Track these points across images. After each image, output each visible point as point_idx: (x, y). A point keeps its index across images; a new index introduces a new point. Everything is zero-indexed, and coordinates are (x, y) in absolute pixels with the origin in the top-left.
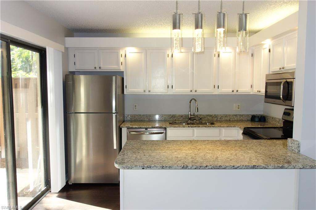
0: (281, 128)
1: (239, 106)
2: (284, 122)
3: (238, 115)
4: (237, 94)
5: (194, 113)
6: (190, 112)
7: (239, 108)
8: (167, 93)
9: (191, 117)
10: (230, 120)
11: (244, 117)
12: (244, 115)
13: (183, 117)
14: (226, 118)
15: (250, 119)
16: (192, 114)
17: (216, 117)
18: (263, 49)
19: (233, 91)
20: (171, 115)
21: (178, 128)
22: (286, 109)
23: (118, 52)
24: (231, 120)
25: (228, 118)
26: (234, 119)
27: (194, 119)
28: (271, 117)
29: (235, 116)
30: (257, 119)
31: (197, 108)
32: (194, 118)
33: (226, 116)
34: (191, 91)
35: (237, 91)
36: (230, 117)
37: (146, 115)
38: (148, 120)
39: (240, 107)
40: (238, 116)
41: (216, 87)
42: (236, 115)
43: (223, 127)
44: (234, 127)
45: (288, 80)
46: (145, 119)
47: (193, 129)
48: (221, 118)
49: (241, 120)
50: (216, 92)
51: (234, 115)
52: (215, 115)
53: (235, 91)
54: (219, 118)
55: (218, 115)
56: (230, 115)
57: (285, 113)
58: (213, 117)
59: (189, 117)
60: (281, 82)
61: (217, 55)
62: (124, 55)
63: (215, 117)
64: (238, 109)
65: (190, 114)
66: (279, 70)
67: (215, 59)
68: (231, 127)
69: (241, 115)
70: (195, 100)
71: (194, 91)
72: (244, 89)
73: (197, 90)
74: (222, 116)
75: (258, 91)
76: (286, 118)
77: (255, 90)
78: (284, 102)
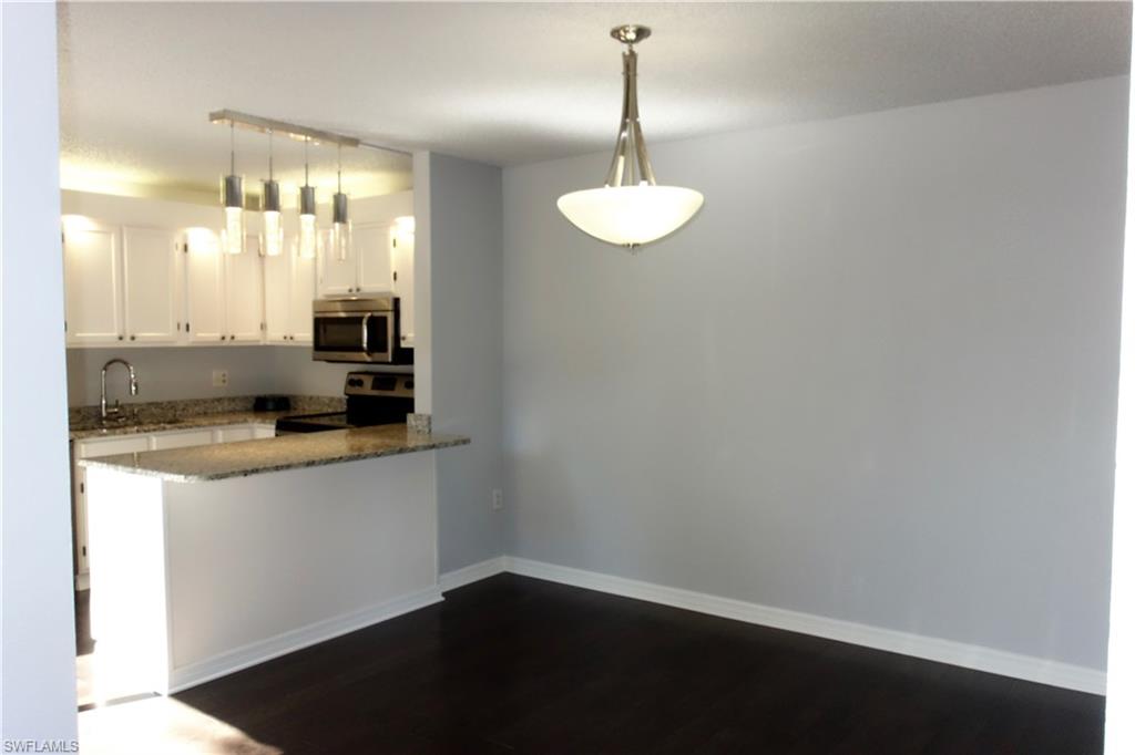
0: (341, 413)
1: (224, 376)
2: (348, 401)
3: (225, 398)
4: (233, 344)
5: (117, 401)
6: (106, 399)
7: (224, 381)
10: (205, 413)
11: (238, 402)
12: (238, 397)
13: (83, 413)
14: (197, 409)
15: (250, 406)
16: (112, 402)
19: (223, 338)
21: (108, 438)
22: (351, 373)
24: (209, 411)
25: (202, 408)
27: (119, 418)
28: (305, 397)
29: (218, 401)
30: (270, 406)
31: (136, 385)
32: (116, 413)
33: (197, 402)
34: (121, 338)
35: (233, 338)
36: (206, 405)
39: (227, 378)
40: (224, 401)
41: (183, 327)
42: (221, 399)
43: (221, 424)
44: (242, 422)
45: (376, 314)
47: (148, 437)
48: (184, 409)
49: (230, 411)
50: (184, 340)
51: (215, 399)
52: (169, 403)
53: (228, 339)
54: (181, 408)
56: (205, 401)
57: (351, 383)
59: (104, 412)
60: (361, 318)
61: (181, 247)
64: (222, 385)
65: (106, 404)
66: (347, 293)
67: (178, 253)
68: (238, 422)
69: (233, 400)
70: (125, 363)
71: (128, 339)
72: (247, 333)
73: (136, 335)
74: (187, 405)
75: (285, 338)
76: (356, 391)
77: (275, 335)
78: (369, 355)
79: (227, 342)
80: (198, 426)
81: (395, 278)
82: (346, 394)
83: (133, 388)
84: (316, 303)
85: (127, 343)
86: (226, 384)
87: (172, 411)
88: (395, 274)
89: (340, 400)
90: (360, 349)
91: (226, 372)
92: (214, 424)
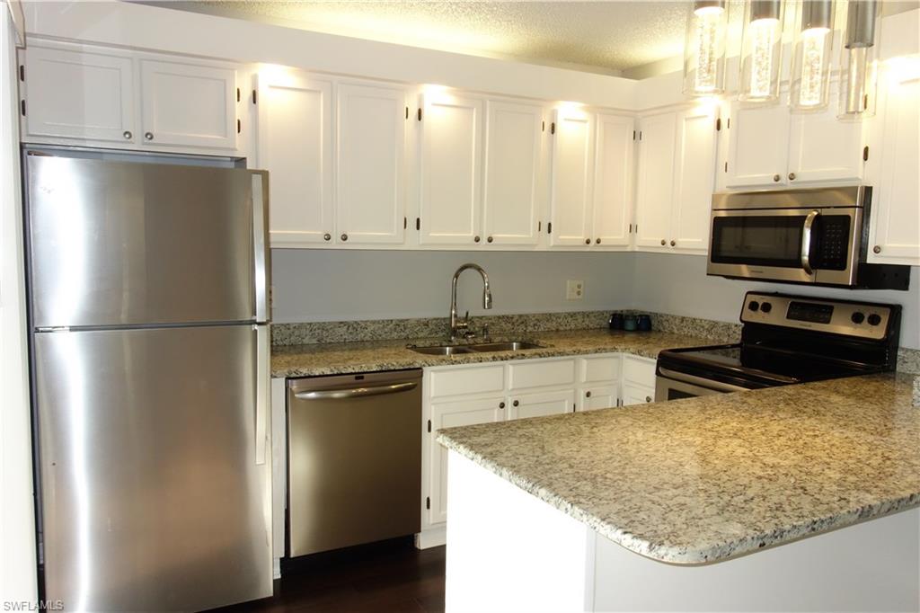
0: (734, 346)
1: (579, 287)
2: (744, 330)
3: (579, 313)
4: (599, 249)
5: (467, 313)
6: (456, 310)
7: (579, 293)
8: (403, 244)
9: (458, 325)
10: (557, 330)
11: (593, 318)
12: (593, 313)
13: (431, 326)
14: (549, 325)
15: (607, 323)
16: (462, 314)
17: (523, 323)
18: (686, 119)
19: (588, 242)
20: (392, 321)
21: (461, 366)
22: (749, 293)
23: (225, 81)
24: (561, 328)
25: (553, 325)
26: (568, 328)
27: (468, 333)
29: (572, 317)
30: (630, 325)
31: (490, 296)
32: (466, 327)
33: (549, 317)
34: (477, 240)
36: (559, 321)
37: (310, 324)
38: (315, 341)
39: (581, 290)
40: (579, 317)
42: (575, 314)
46: (306, 341)
47: (505, 366)
48: (535, 325)
49: (584, 329)
51: (569, 314)
52: (521, 316)
53: (593, 242)
54: (532, 324)
55: (527, 316)
56: (557, 316)
57: (752, 306)
58: (516, 324)
59: (453, 325)
60: (802, 219)
61: (548, 127)
62: (250, 93)
63: (520, 321)
64: (577, 297)
65: (456, 316)
66: (771, 181)
67: (545, 134)
68: (605, 350)
69: (586, 315)
70: (479, 269)
71: (484, 240)
72: (615, 237)
73: (493, 236)
74: (538, 320)
75: (663, 243)
76: (759, 317)
77: (647, 240)
78: (808, 272)
79: (592, 247)
80: (561, 354)
81: (866, 158)
82: (741, 321)
83: (487, 299)
84: (715, 198)
85: (483, 246)
86: (580, 297)
87: (523, 326)
88: (866, 150)
89: (728, 327)
90: (797, 263)
91: (581, 282)
92: (579, 352)
